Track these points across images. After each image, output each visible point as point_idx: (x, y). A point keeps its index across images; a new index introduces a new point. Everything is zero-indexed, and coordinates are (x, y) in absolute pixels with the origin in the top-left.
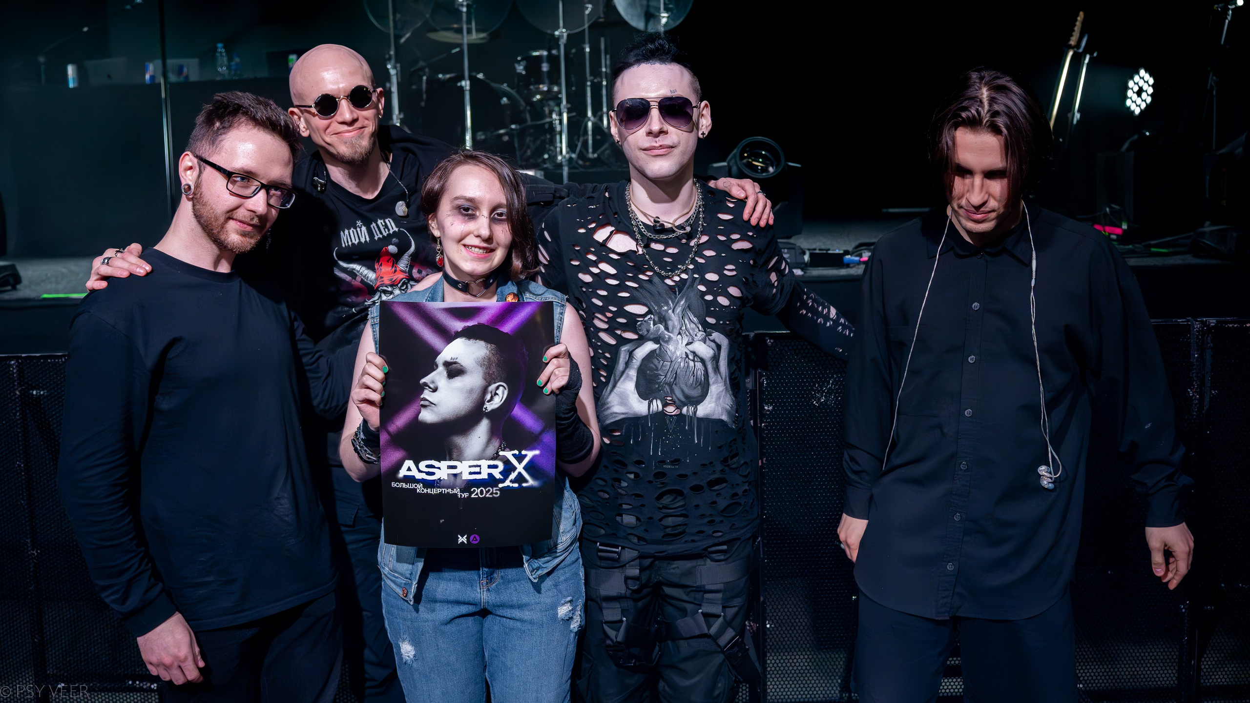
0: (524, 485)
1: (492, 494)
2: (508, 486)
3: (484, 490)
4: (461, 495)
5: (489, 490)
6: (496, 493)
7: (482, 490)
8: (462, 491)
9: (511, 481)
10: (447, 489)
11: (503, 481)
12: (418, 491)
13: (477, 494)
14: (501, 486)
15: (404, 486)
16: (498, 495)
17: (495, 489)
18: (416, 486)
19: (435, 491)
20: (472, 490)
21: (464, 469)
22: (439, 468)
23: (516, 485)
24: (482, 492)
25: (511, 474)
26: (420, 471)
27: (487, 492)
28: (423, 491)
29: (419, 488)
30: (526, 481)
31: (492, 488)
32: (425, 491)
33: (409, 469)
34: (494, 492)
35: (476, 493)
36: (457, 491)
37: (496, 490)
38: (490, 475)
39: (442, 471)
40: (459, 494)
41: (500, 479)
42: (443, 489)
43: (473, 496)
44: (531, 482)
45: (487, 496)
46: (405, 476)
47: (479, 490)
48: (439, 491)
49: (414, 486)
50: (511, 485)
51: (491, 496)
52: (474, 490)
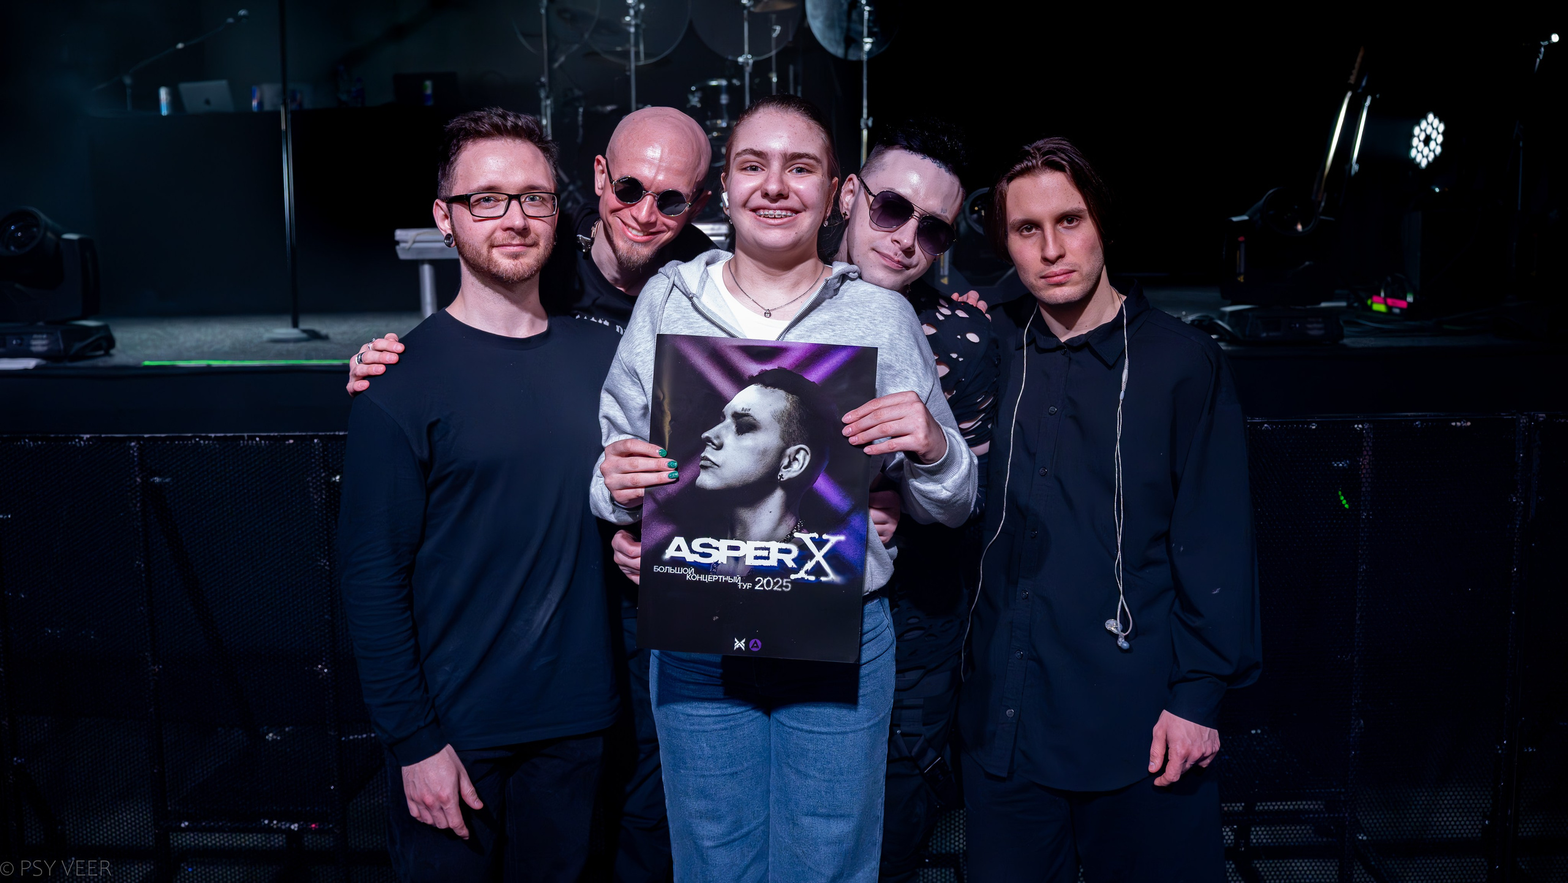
0: (823, 579)
1: (781, 586)
2: (803, 578)
3: (772, 581)
4: (742, 586)
5: (778, 582)
6: (787, 587)
7: (769, 581)
8: (744, 580)
9: (807, 572)
10: (725, 577)
11: (796, 571)
12: (688, 577)
13: (762, 586)
14: (793, 577)
15: (670, 570)
16: (790, 588)
17: (785, 580)
18: (686, 571)
19: (709, 578)
20: (756, 580)
21: (748, 551)
22: (717, 549)
23: (812, 578)
24: (768, 583)
25: (807, 563)
26: (692, 551)
27: (776, 584)
28: (694, 577)
29: (690, 574)
30: (826, 575)
31: (782, 580)
32: (697, 577)
33: (679, 549)
34: (784, 584)
35: (762, 583)
36: (737, 580)
37: (787, 582)
38: (780, 562)
39: (721, 552)
40: (740, 583)
41: (792, 568)
42: (720, 577)
43: (757, 588)
44: (832, 577)
45: (775, 588)
46: (672, 557)
47: (766, 580)
48: (715, 578)
49: (683, 570)
50: (806, 577)
51: (780, 590)
52: (759, 580)
